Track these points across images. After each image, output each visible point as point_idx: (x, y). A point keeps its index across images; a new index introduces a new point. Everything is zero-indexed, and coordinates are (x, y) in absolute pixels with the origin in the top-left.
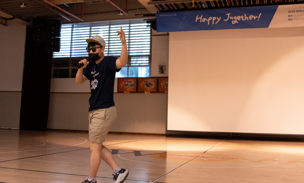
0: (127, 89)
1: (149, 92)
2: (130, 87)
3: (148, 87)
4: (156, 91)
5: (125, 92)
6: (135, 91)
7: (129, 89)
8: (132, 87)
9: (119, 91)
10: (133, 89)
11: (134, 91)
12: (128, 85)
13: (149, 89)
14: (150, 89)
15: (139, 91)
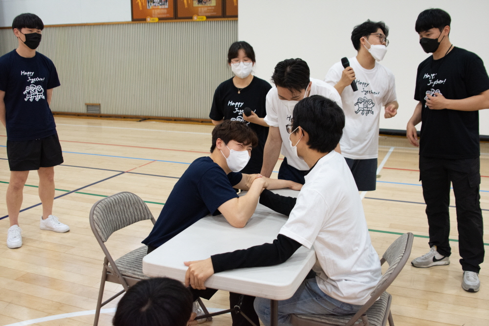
0: (153, 11)
1: (205, 18)
2: (160, 7)
3: (200, 5)
4: (220, 14)
5: (148, 19)
6: (172, 16)
7: (157, 12)
8: (163, 7)
9: (134, 18)
10: (165, 11)
11: (168, 15)
12: (154, 2)
13: (203, 8)
14: (206, 9)
15: (179, 15)
